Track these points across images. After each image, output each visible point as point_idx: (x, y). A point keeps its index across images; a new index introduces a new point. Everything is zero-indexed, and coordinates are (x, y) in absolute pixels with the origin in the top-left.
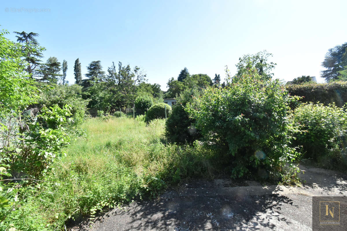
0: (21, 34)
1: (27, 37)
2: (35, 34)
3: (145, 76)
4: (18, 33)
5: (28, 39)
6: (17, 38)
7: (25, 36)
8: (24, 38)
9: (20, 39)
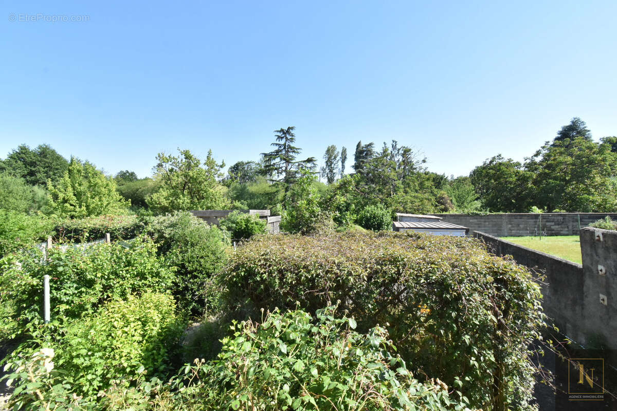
0: (280, 132)
1: (286, 133)
2: (292, 128)
3: (424, 161)
4: (277, 131)
5: (288, 136)
6: (277, 137)
7: (284, 133)
8: (283, 136)
9: (279, 137)
